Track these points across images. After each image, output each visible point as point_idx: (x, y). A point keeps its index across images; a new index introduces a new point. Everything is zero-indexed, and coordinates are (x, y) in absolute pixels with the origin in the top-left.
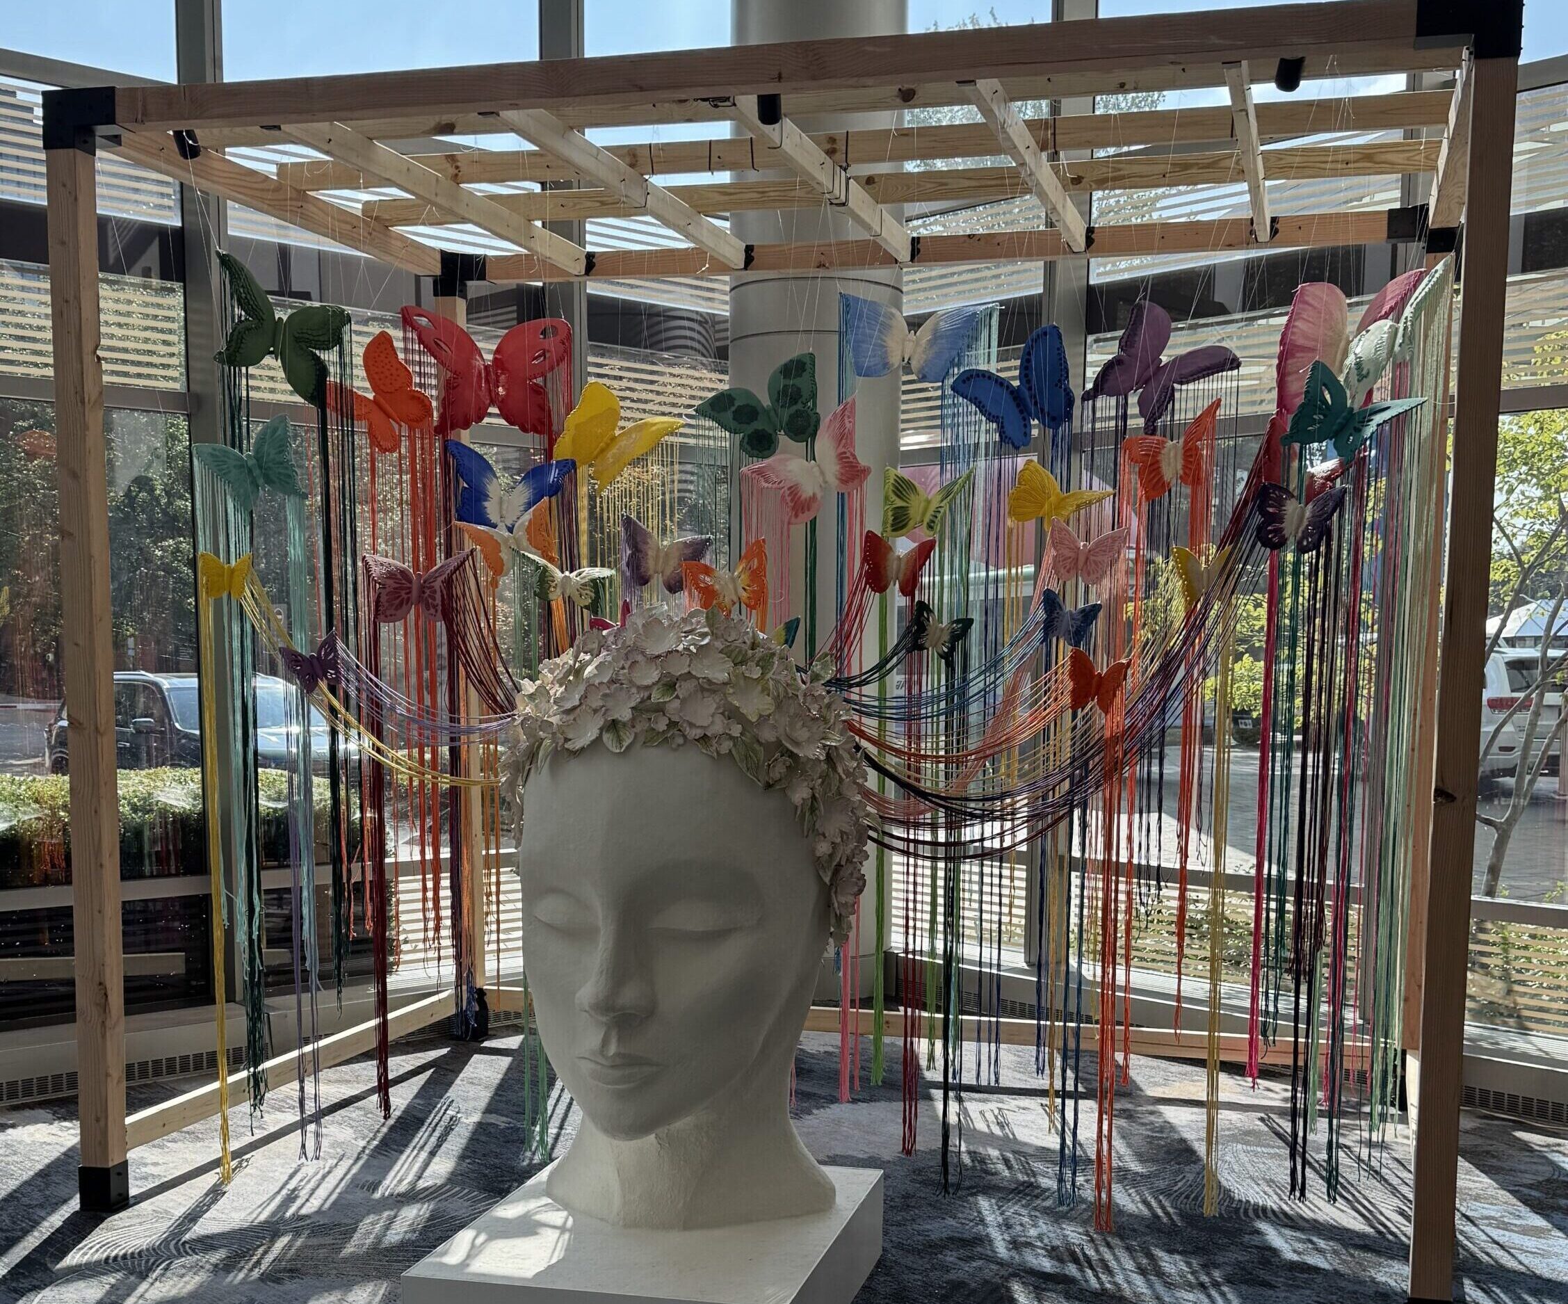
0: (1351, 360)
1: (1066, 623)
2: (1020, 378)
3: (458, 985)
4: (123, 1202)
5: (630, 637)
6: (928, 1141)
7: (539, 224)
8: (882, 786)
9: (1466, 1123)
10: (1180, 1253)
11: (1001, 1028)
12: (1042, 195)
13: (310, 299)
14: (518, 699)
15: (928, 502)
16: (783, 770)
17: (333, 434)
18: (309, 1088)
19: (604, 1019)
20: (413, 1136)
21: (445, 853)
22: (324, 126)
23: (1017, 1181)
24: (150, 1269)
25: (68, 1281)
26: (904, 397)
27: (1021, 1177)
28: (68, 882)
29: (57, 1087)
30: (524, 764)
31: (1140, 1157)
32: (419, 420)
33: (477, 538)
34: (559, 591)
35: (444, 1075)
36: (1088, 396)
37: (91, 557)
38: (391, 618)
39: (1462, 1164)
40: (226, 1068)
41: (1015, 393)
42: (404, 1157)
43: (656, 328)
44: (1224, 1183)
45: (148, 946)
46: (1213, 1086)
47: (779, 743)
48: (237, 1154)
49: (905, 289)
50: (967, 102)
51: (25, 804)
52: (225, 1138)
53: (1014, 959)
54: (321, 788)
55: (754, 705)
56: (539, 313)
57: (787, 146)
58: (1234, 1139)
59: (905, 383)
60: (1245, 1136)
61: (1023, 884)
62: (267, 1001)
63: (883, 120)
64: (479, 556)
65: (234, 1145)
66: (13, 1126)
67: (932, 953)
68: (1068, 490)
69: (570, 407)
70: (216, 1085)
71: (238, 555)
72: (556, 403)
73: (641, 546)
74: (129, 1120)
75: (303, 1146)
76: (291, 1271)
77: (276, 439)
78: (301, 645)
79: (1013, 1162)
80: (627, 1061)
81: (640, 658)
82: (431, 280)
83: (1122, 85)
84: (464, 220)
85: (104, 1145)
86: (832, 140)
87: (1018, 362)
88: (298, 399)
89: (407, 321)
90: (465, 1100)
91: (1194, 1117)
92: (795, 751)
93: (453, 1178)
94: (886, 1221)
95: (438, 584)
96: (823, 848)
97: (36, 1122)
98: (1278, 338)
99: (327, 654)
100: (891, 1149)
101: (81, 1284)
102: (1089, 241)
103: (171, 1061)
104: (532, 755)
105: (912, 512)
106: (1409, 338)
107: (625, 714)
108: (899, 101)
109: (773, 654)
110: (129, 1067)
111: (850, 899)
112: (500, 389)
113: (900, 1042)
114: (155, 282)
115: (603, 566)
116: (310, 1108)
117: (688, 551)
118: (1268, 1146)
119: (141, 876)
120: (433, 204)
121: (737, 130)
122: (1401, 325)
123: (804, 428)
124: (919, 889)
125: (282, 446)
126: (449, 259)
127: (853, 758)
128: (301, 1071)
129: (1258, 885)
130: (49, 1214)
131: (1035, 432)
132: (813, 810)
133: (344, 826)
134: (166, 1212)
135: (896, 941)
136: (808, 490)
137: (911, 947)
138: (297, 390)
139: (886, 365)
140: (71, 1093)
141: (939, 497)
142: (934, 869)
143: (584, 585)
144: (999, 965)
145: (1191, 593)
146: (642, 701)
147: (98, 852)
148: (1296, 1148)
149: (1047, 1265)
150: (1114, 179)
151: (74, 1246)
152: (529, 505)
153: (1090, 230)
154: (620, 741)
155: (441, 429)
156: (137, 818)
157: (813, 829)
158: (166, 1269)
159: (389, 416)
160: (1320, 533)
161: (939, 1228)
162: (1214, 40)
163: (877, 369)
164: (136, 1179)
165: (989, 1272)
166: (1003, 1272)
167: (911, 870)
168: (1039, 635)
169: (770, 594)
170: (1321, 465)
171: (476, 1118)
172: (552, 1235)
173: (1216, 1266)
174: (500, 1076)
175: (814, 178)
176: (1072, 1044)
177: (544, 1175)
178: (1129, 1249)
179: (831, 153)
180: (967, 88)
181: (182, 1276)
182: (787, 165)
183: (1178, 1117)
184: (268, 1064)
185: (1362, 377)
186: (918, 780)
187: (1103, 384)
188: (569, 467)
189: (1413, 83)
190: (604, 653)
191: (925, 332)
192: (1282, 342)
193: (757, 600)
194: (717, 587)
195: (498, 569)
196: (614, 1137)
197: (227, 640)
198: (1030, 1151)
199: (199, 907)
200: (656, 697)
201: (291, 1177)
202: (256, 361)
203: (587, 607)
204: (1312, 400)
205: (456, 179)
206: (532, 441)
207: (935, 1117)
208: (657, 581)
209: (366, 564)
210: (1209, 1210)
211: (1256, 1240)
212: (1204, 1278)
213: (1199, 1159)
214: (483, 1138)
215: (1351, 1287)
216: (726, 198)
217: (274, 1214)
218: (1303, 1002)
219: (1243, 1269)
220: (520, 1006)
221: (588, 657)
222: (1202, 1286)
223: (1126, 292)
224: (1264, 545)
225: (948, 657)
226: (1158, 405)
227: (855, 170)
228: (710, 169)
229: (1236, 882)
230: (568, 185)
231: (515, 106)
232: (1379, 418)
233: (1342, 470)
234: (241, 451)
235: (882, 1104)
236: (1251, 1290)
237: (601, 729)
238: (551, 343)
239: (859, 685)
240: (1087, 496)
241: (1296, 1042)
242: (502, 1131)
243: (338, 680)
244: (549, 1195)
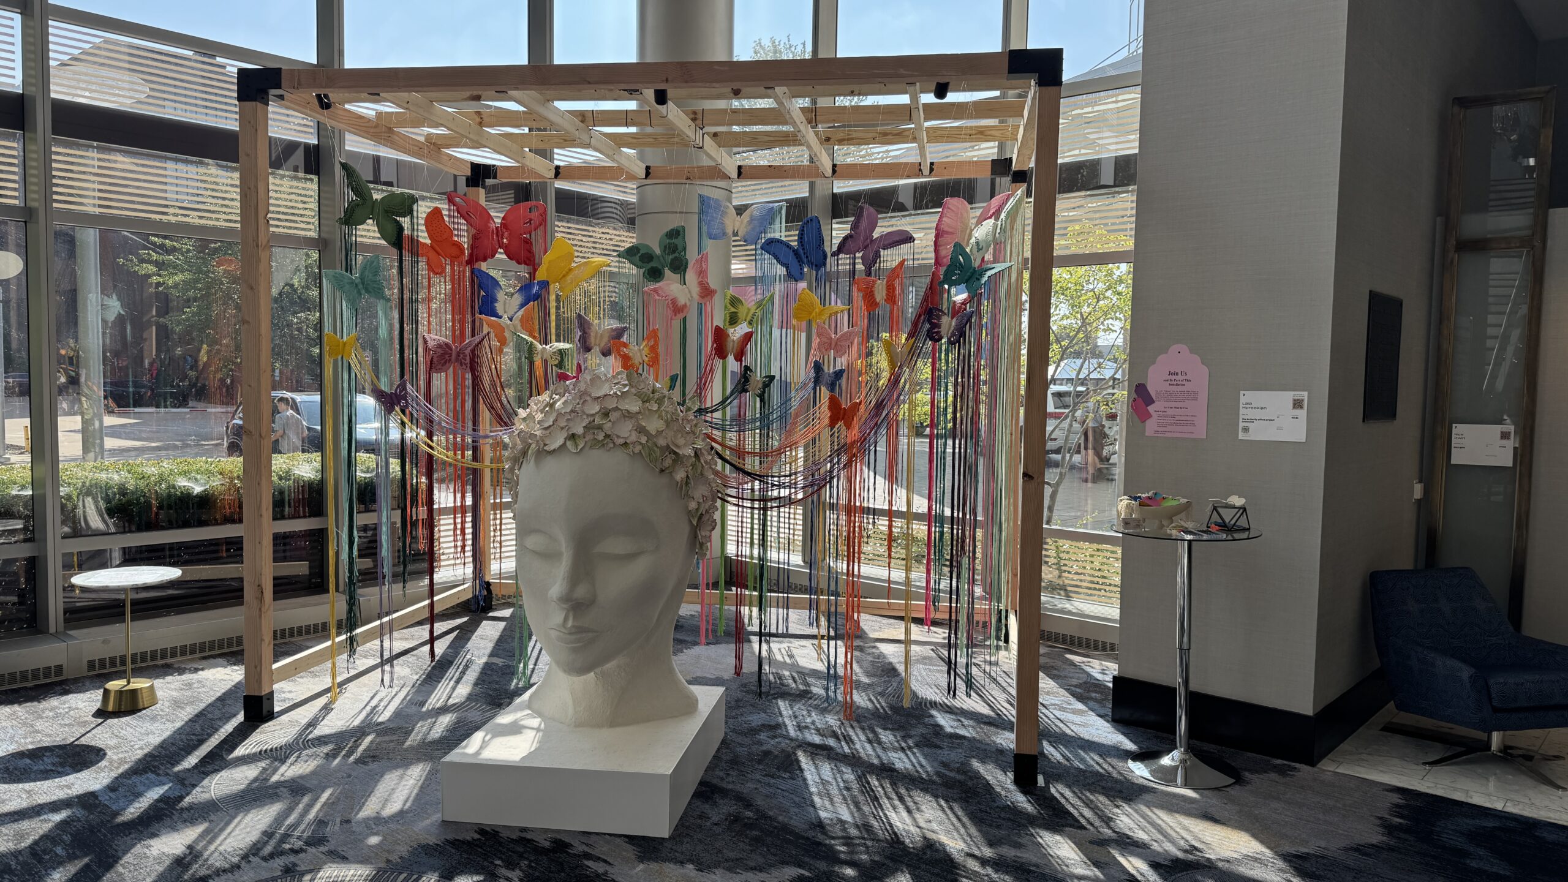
0: (973, 240)
1: (826, 379)
2: (798, 241)
3: (474, 579)
4: (271, 716)
5: (582, 386)
6: (749, 667)
7: (527, 150)
8: (724, 468)
9: (1043, 650)
10: (890, 730)
11: (790, 600)
12: (809, 147)
13: (392, 186)
14: (516, 420)
15: (749, 309)
16: (670, 462)
17: (406, 265)
18: (387, 644)
19: (565, 606)
20: (446, 672)
21: (469, 501)
22: (406, 95)
23: (800, 690)
24: (287, 757)
25: (236, 766)
26: (734, 249)
27: (802, 687)
28: (241, 521)
29: (230, 645)
30: (519, 459)
31: (868, 674)
32: (457, 257)
33: (491, 325)
34: (539, 356)
35: (464, 634)
36: (834, 254)
37: (260, 335)
38: (439, 371)
39: (1041, 674)
40: (334, 631)
41: (796, 252)
42: (440, 685)
43: (596, 206)
44: (913, 688)
45: (285, 559)
46: (907, 632)
47: (668, 446)
48: (341, 685)
49: (733, 191)
50: (769, 97)
51: (214, 475)
52: (334, 677)
53: (797, 559)
54: (395, 465)
55: (654, 425)
56: (527, 198)
57: (670, 116)
58: (918, 661)
59: (734, 241)
60: (924, 660)
61: (801, 517)
62: (360, 591)
63: (721, 104)
64: (492, 335)
65: (339, 679)
66: (202, 669)
67: (752, 557)
68: (824, 306)
69: (545, 252)
70: (329, 643)
71: (348, 334)
72: (537, 248)
73: (587, 330)
74: (275, 666)
75: (382, 680)
76: (373, 757)
77: (373, 267)
78: (384, 386)
79: (797, 678)
80: (579, 630)
81: (588, 398)
82: (464, 178)
83: (852, 92)
84: (485, 147)
85: (259, 681)
86: (695, 113)
87: (797, 232)
88: (383, 242)
89: (451, 201)
90: (478, 649)
91: (896, 650)
92: (677, 451)
93: (470, 698)
94: (726, 716)
95: (468, 352)
96: (693, 505)
97: (216, 666)
98: (934, 225)
99: (400, 392)
100: (729, 674)
101: (245, 768)
102: (834, 171)
103: (300, 628)
104: (524, 453)
105: (739, 315)
106: (1003, 230)
107: (579, 430)
108: (732, 95)
109: (665, 397)
110: (275, 632)
111: (708, 533)
112: (505, 240)
113: (734, 608)
114: (301, 175)
115: (564, 342)
116: (386, 655)
117: (614, 333)
118: (936, 665)
119: (283, 518)
120: (467, 138)
121: (640, 105)
122: (999, 223)
123: (679, 267)
124: (744, 525)
125: (376, 273)
126: (476, 167)
127: (709, 454)
128: (380, 633)
129: (930, 518)
130: (224, 724)
131: (806, 270)
132: (687, 483)
133: (408, 487)
134: (297, 721)
135: (731, 550)
136: (682, 301)
137: (740, 553)
138: (383, 237)
139: (724, 234)
140: (240, 648)
141: (755, 307)
142: (752, 514)
143: (554, 353)
144: (788, 563)
145: (892, 363)
146: (590, 423)
147: (259, 508)
148: (951, 665)
149: (817, 739)
150: (848, 139)
151: (240, 743)
152: (522, 306)
153: (834, 166)
154: (576, 446)
155: (470, 262)
156: (282, 483)
157: (687, 494)
158: (298, 757)
159: (439, 254)
160: (959, 337)
161: (756, 719)
162: (902, 71)
163: (718, 235)
164: (278, 701)
165: (785, 744)
166: (793, 744)
167: (740, 514)
168: (811, 385)
169: (661, 358)
170: (960, 296)
171: (484, 660)
172: (532, 733)
173: (910, 737)
174: (499, 634)
175: (685, 134)
176: (833, 609)
177: (526, 696)
178: (863, 729)
179: (694, 120)
180: (769, 91)
181: (307, 761)
182: (670, 126)
183: (886, 649)
184: (359, 631)
185: (979, 250)
186: (744, 465)
187: (841, 248)
188: (545, 285)
189: (1003, 95)
190: (567, 394)
191: (746, 216)
192: (937, 229)
193: (654, 362)
194: (631, 354)
195: (503, 342)
196: (570, 675)
197: (340, 382)
198: (807, 671)
199: (319, 537)
200: (598, 421)
201: (372, 698)
202: (363, 222)
203: (555, 365)
204: (954, 265)
205: (481, 124)
206: (523, 271)
207: (753, 653)
208: (596, 350)
209: (424, 338)
210: (906, 703)
211: (931, 721)
212: (903, 744)
213: (898, 675)
214: (489, 672)
215: (983, 747)
216: (635, 141)
217: (363, 722)
218: (954, 584)
219: (925, 738)
220: (512, 591)
221: (557, 397)
222: (903, 749)
223: (855, 196)
224: (931, 340)
225: (761, 396)
226: (871, 262)
227: (707, 129)
228: (627, 125)
229: (918, 517)
230: (545, 130)
231: (517, 89)
232: (989, 273)
233: (970, 299)
234: (351, 273)
235: (723, 645)
236: (929, 750)
237: (565, 439)
238: (535, 215)
239: (712, 412)
240: (835, 309)
241: (951, 606)
242: (501, 668)
243: (407, 406)
244: (529, 708)
